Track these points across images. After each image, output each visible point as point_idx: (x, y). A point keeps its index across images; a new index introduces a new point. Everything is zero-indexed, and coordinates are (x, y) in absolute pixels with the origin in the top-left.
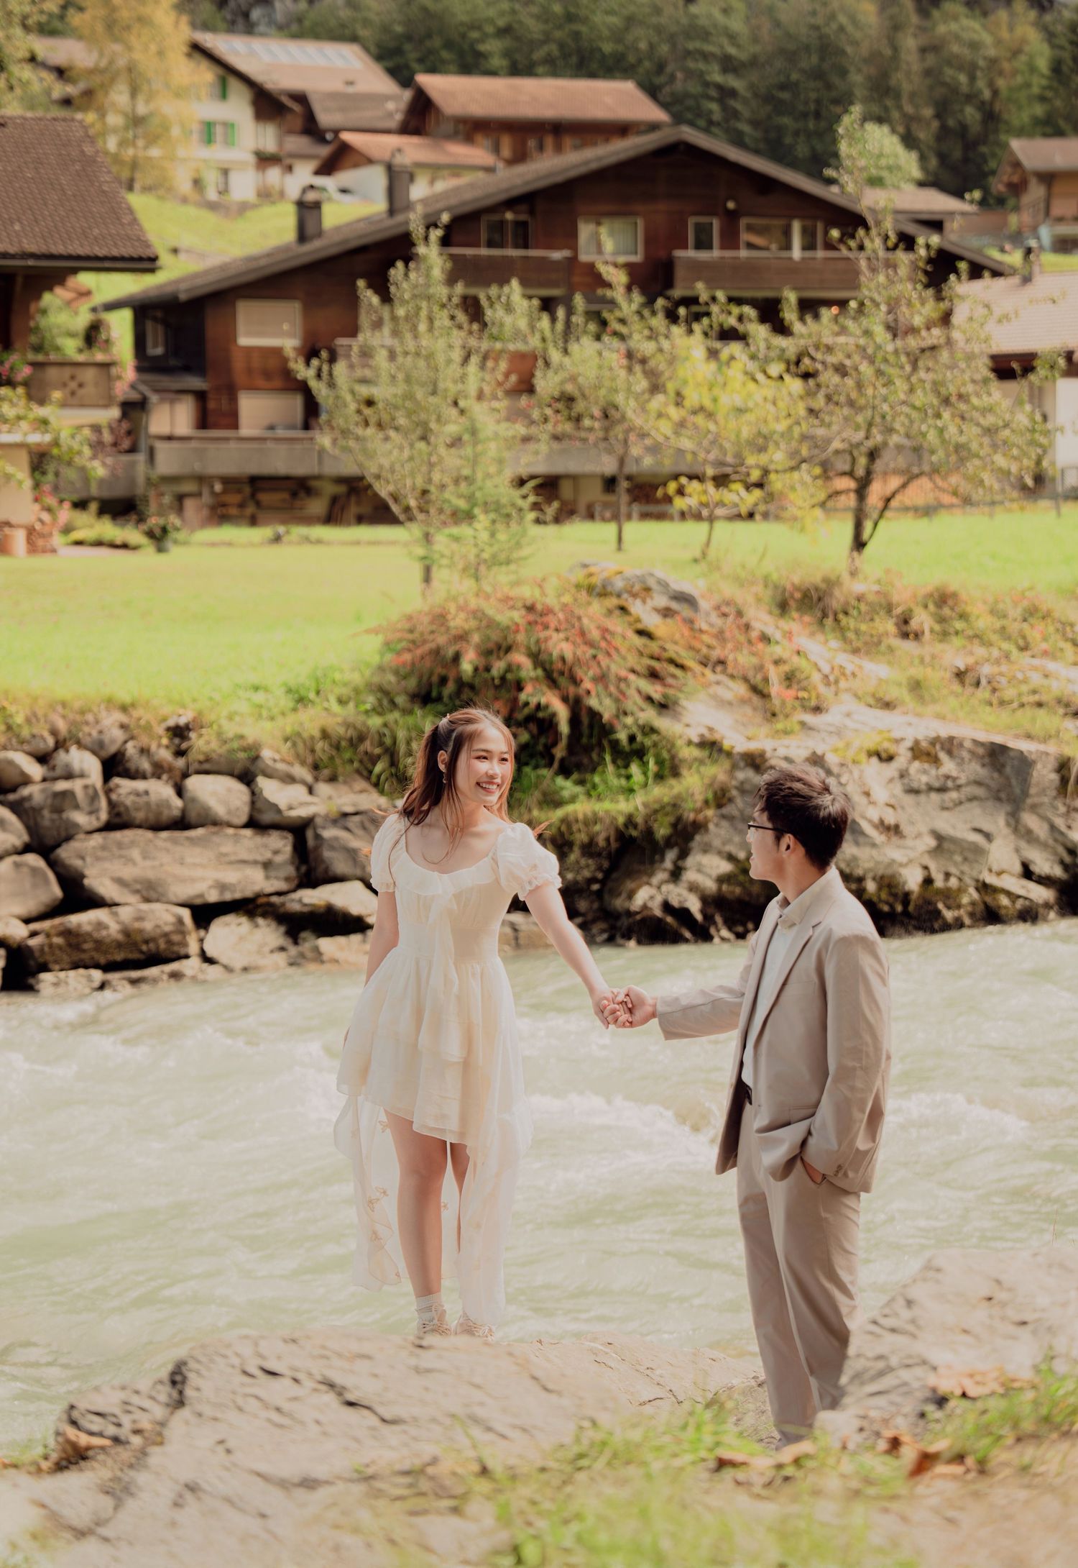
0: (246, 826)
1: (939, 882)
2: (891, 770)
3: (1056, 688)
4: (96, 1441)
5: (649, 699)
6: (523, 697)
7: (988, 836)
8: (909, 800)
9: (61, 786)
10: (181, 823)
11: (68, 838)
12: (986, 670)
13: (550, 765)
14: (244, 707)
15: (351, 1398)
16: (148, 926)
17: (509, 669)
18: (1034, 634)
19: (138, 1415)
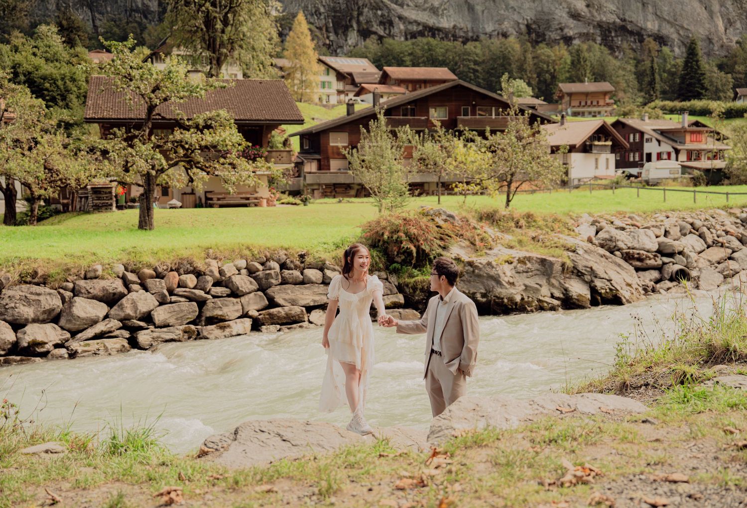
0: (321, 284)
1: (526, 299)
2: (512, 266)
3: (562, 242)
4: (210, 450)
5: (440, 246)
6: (402, 245)
7: (541, 286)
8: (517, 275)
9: (268, 272)
10: (303, 283)
11: (270, 287)
12: (541, 237)
13: (411, 266)
14: (321, 249)
15: (284, 438)
16: (293, 312)
17: (398, 238)
18: (556, 226)
19: (224, 443)
